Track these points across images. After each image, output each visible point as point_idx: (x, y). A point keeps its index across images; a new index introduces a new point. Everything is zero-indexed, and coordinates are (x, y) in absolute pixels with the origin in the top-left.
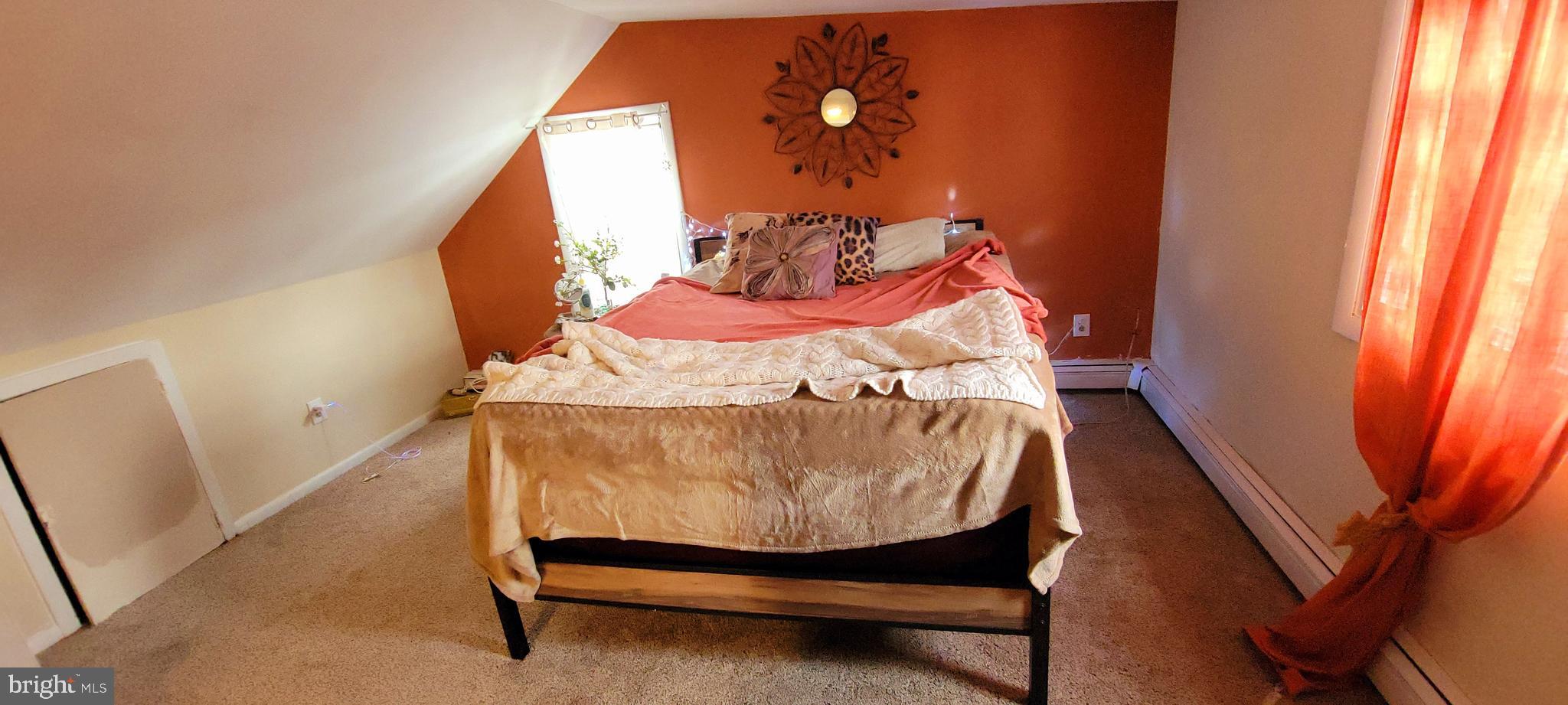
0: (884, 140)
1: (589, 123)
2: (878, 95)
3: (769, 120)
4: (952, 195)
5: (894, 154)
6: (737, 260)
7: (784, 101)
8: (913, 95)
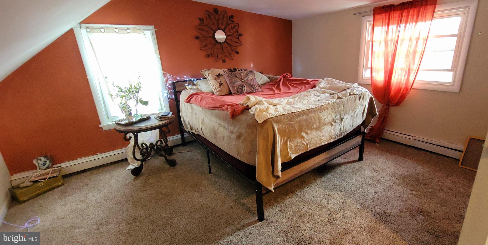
0: (234, 48)
1: (116, 30)
2: (231, 34)
3: (197, 38)
4: (252, 66)
5: (237, 53)
6: (222, 84)
7: (202, 32)
8: (241, 35)
